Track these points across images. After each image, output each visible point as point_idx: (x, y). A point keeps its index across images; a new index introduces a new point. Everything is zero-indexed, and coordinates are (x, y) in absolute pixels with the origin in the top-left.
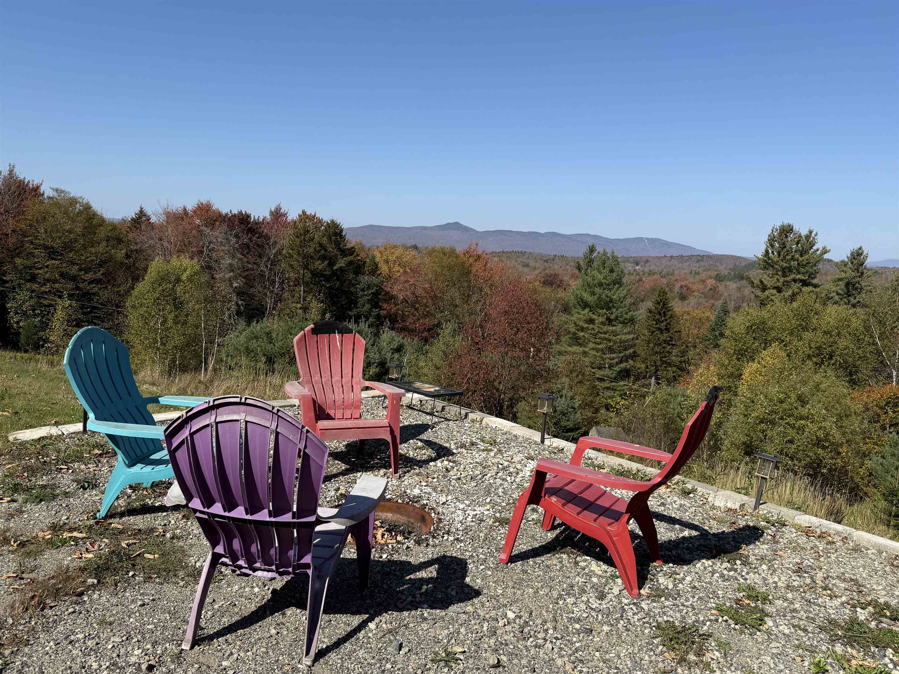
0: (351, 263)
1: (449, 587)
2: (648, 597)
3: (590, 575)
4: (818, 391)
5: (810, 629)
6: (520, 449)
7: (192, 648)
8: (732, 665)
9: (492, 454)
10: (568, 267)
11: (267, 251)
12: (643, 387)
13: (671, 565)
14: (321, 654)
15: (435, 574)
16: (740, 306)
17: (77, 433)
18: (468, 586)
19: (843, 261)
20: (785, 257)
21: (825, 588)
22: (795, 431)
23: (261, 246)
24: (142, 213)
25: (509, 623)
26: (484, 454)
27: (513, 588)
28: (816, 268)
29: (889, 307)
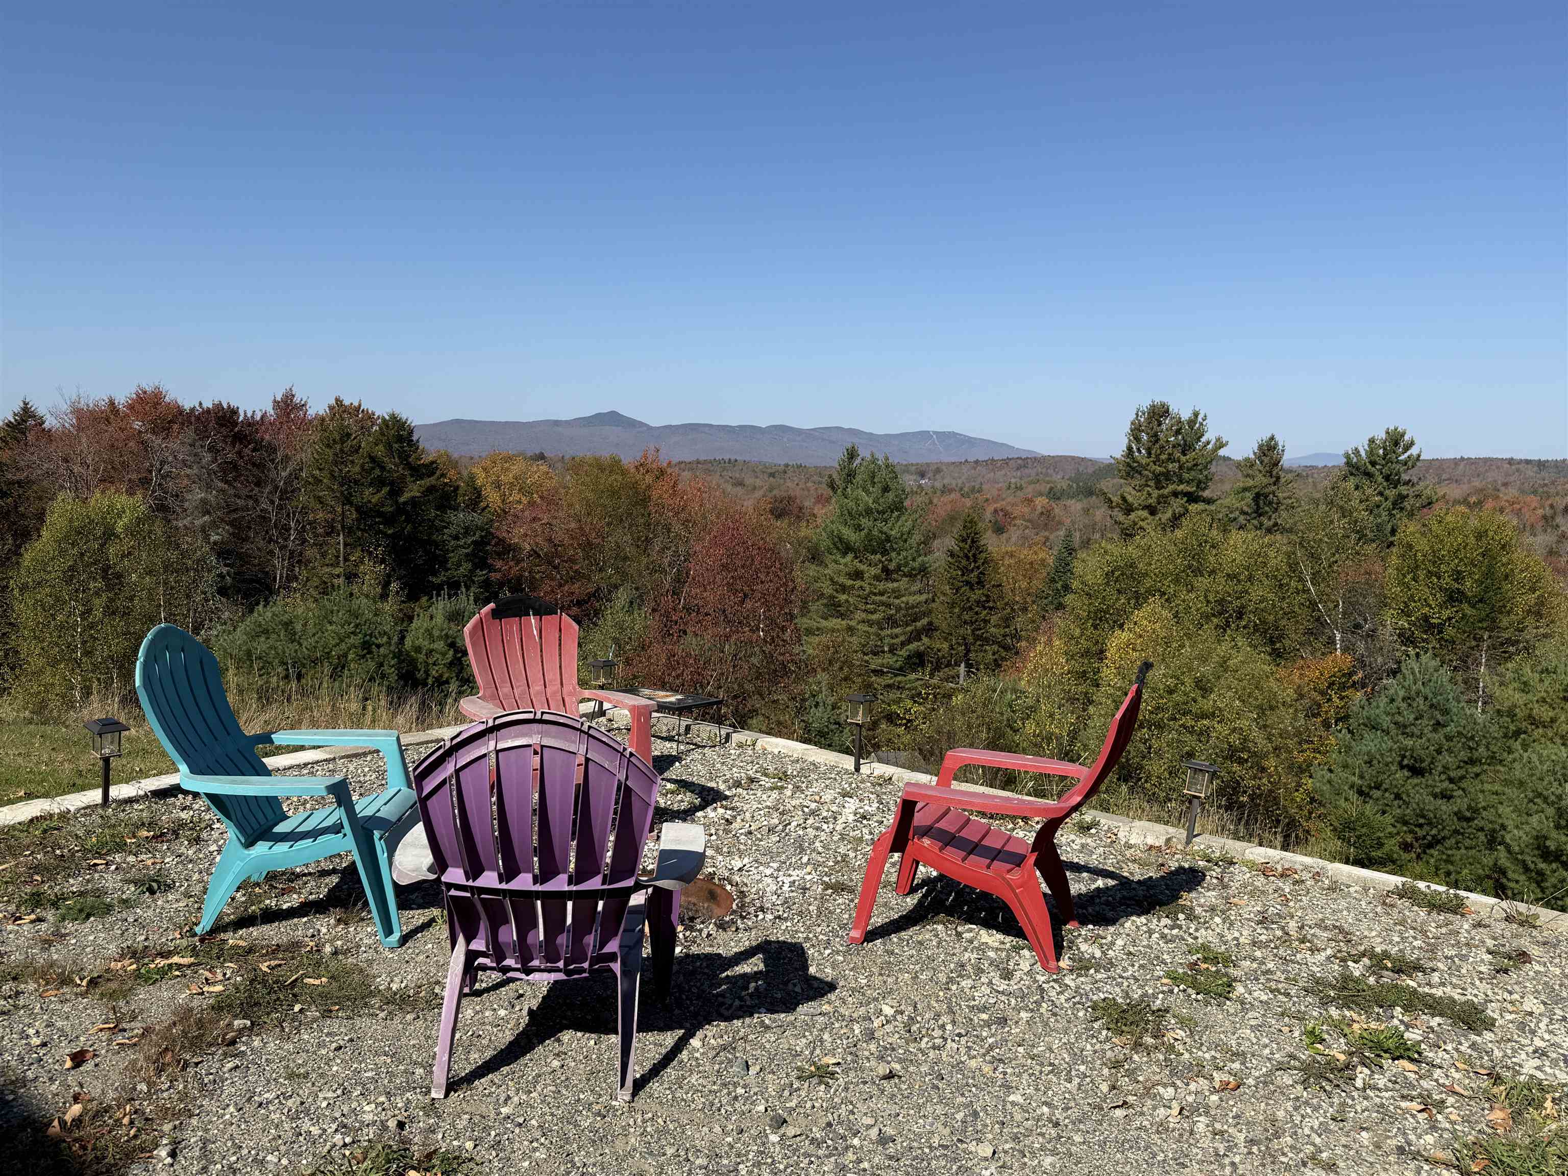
0: (431, 489)
1: (789, 981)
2: (1071, 971)
3: (983, 948)
4: (1226, 671)
5: (1293, 992)
6: (828, 782)
7: (447, 1095)
8: (1202, 1044)
9: (788, 793)
10: (810, 484)
11: (273, 474)
12: (947, 680)
13: (1091, 927)
14: (639, 1085)
15: (761, 966)
16: (1089, 540)
17: (92, 808)
18: (815, 978)
19: (1247, 460)
20: (1157, 456)
21: (1302, 942)
22: (1195, 737)
23: (260, 466)
24: (27, 413)
25: (888, 1022)
26: (775, 795)
27: (881, 974)
28: (1205, 473)
29: (1323, 530)
